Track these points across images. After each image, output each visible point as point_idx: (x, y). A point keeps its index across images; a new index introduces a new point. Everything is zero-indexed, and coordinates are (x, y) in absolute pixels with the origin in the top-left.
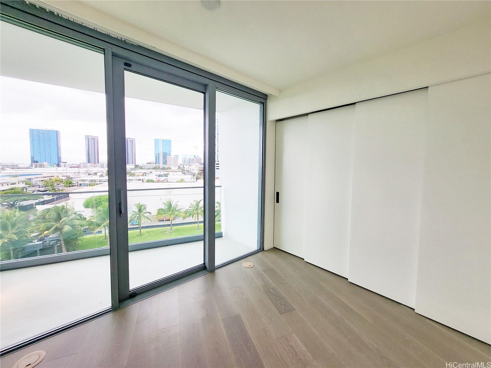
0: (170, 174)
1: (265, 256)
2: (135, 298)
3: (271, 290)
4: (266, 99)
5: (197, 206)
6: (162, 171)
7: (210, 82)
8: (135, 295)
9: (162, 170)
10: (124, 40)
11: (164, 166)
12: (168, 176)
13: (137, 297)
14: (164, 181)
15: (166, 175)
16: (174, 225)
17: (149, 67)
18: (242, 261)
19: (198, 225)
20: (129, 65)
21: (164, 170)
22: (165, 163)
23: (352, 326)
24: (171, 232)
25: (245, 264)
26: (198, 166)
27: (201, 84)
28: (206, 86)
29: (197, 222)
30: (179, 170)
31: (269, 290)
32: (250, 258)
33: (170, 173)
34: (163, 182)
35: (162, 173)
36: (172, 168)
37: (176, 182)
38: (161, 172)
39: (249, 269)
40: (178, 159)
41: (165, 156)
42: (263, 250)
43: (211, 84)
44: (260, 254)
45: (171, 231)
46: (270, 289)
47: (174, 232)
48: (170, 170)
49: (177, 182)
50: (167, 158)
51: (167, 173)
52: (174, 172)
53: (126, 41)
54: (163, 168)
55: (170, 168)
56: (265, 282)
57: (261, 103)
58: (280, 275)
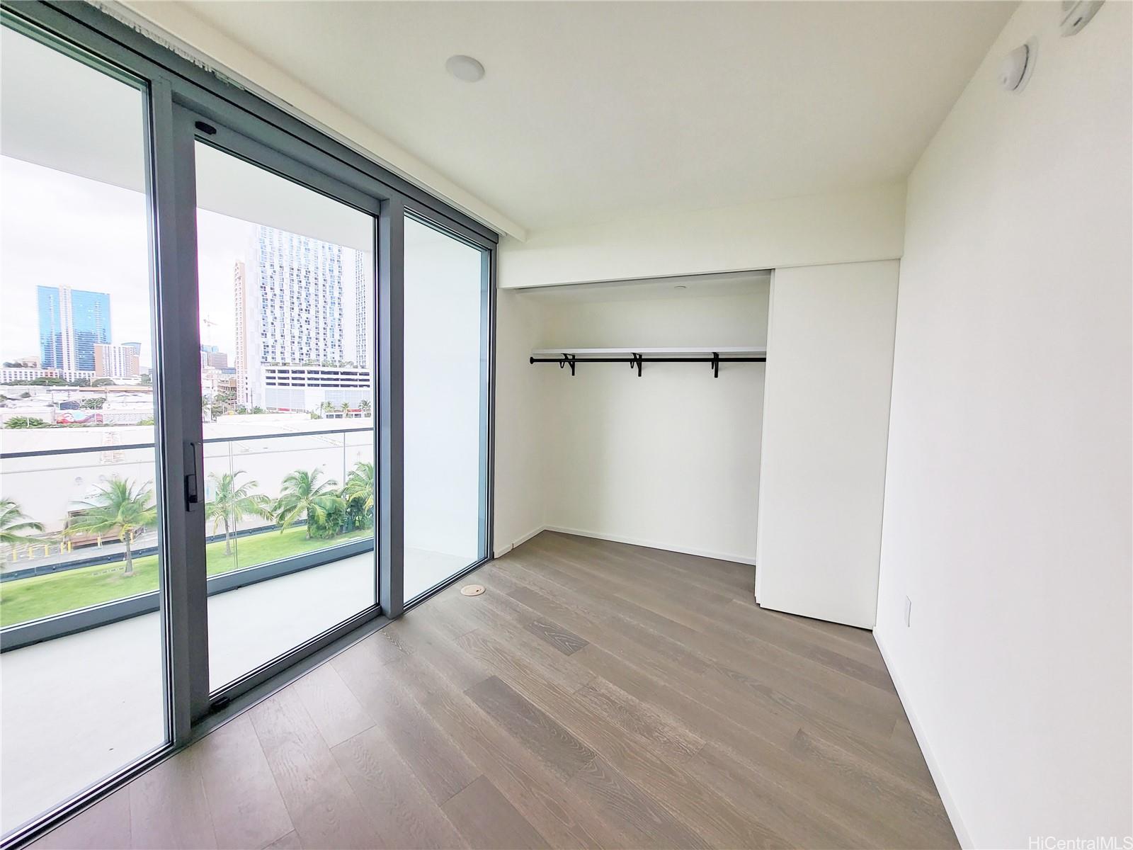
0: (108, 399)
1: (499, 568)
2: (226, 709)
3: (536, 623)
4: (496, 243)
5: (223, 490)
6: (76, 390)
7: (392, 195)
8: (224, 704)
9: (78, 388)
10: (210, 71)
11: (85, 374)
12: (105, 406)
13: (232, 707)
14: (85, 421)
15: (95, 404)
16: (137, 554)
17: (254, 140)
18: (456, 586)
19: (228, 544)
20: (211, 131)
21: (82, 389)
22: (87, 362)
23: (679, 643)
24: (124, 578)
25: (467, 588)
26: (215, 377)
27: (370, 196)
28: (381, 202)
29: (224, 536)
30: (146, 388)
31: (533, 624)
32: (471, 577)
33: (111, 397)
34: (83, 423)
35: (77, 396)
36: (116, 382)
37: (135, 422)
38: (72, 393)
39: (477, 598)
40: (139, 354)
41: (86, 344)
42: (492, 558)
43: (394, 199)
44: (487, 567)
45: (128, 574)
46: (534, 620)
47: (142, 573)
48: (109, 388)
49: (141, 424)
50: (95, 350)
51: (96, 396)
52: (124, 393)
53: (218, 74)
54: (82, 383)
55: (108, 382)
56: (519, 612)
57: (486, 249)
58: (541, 596)
